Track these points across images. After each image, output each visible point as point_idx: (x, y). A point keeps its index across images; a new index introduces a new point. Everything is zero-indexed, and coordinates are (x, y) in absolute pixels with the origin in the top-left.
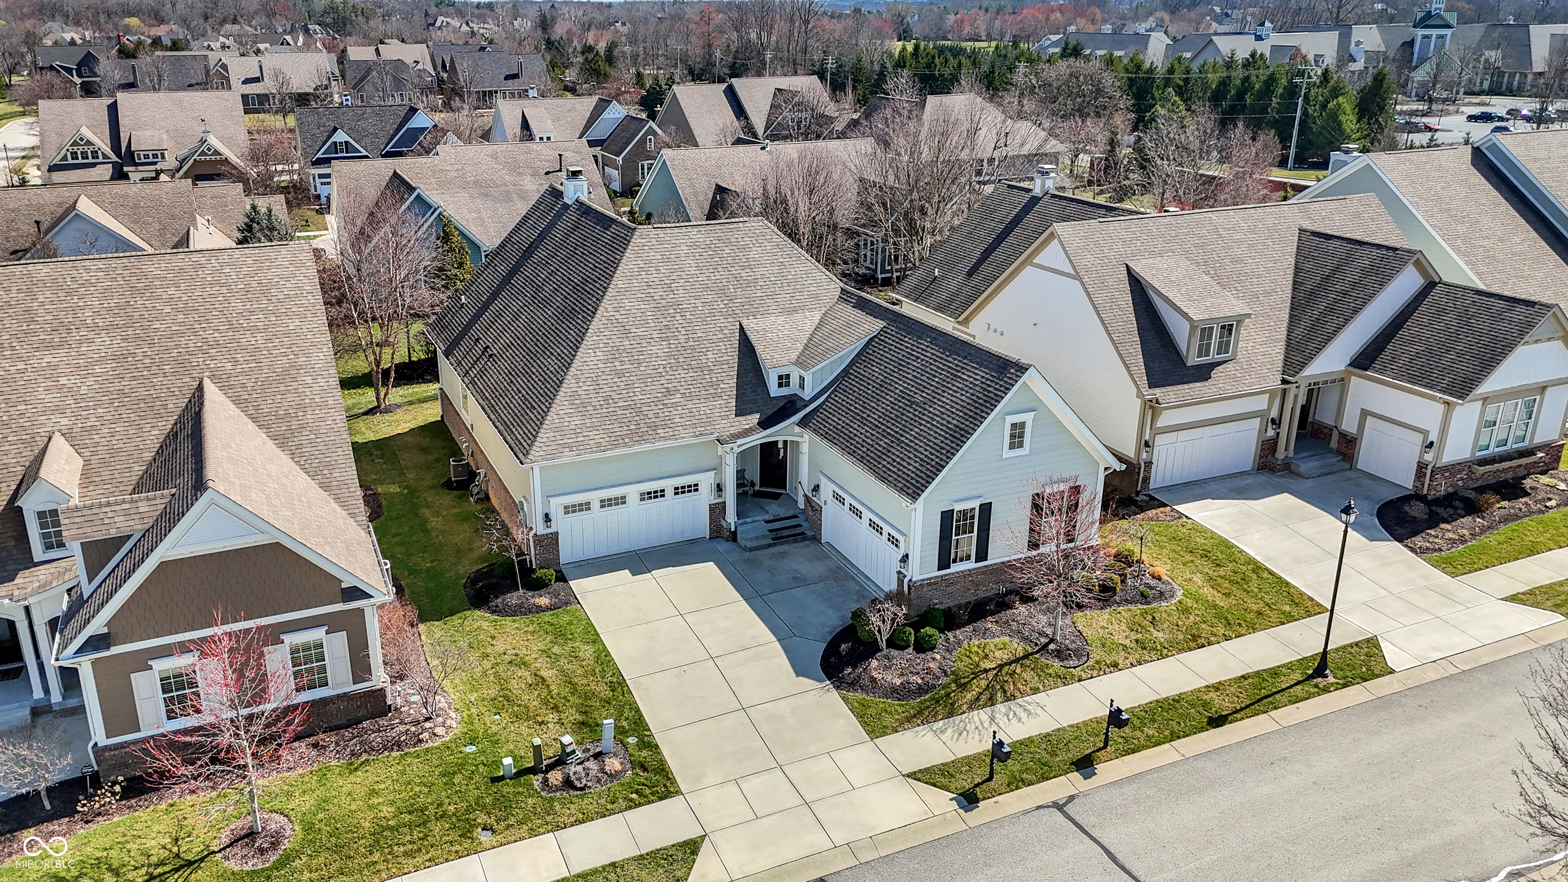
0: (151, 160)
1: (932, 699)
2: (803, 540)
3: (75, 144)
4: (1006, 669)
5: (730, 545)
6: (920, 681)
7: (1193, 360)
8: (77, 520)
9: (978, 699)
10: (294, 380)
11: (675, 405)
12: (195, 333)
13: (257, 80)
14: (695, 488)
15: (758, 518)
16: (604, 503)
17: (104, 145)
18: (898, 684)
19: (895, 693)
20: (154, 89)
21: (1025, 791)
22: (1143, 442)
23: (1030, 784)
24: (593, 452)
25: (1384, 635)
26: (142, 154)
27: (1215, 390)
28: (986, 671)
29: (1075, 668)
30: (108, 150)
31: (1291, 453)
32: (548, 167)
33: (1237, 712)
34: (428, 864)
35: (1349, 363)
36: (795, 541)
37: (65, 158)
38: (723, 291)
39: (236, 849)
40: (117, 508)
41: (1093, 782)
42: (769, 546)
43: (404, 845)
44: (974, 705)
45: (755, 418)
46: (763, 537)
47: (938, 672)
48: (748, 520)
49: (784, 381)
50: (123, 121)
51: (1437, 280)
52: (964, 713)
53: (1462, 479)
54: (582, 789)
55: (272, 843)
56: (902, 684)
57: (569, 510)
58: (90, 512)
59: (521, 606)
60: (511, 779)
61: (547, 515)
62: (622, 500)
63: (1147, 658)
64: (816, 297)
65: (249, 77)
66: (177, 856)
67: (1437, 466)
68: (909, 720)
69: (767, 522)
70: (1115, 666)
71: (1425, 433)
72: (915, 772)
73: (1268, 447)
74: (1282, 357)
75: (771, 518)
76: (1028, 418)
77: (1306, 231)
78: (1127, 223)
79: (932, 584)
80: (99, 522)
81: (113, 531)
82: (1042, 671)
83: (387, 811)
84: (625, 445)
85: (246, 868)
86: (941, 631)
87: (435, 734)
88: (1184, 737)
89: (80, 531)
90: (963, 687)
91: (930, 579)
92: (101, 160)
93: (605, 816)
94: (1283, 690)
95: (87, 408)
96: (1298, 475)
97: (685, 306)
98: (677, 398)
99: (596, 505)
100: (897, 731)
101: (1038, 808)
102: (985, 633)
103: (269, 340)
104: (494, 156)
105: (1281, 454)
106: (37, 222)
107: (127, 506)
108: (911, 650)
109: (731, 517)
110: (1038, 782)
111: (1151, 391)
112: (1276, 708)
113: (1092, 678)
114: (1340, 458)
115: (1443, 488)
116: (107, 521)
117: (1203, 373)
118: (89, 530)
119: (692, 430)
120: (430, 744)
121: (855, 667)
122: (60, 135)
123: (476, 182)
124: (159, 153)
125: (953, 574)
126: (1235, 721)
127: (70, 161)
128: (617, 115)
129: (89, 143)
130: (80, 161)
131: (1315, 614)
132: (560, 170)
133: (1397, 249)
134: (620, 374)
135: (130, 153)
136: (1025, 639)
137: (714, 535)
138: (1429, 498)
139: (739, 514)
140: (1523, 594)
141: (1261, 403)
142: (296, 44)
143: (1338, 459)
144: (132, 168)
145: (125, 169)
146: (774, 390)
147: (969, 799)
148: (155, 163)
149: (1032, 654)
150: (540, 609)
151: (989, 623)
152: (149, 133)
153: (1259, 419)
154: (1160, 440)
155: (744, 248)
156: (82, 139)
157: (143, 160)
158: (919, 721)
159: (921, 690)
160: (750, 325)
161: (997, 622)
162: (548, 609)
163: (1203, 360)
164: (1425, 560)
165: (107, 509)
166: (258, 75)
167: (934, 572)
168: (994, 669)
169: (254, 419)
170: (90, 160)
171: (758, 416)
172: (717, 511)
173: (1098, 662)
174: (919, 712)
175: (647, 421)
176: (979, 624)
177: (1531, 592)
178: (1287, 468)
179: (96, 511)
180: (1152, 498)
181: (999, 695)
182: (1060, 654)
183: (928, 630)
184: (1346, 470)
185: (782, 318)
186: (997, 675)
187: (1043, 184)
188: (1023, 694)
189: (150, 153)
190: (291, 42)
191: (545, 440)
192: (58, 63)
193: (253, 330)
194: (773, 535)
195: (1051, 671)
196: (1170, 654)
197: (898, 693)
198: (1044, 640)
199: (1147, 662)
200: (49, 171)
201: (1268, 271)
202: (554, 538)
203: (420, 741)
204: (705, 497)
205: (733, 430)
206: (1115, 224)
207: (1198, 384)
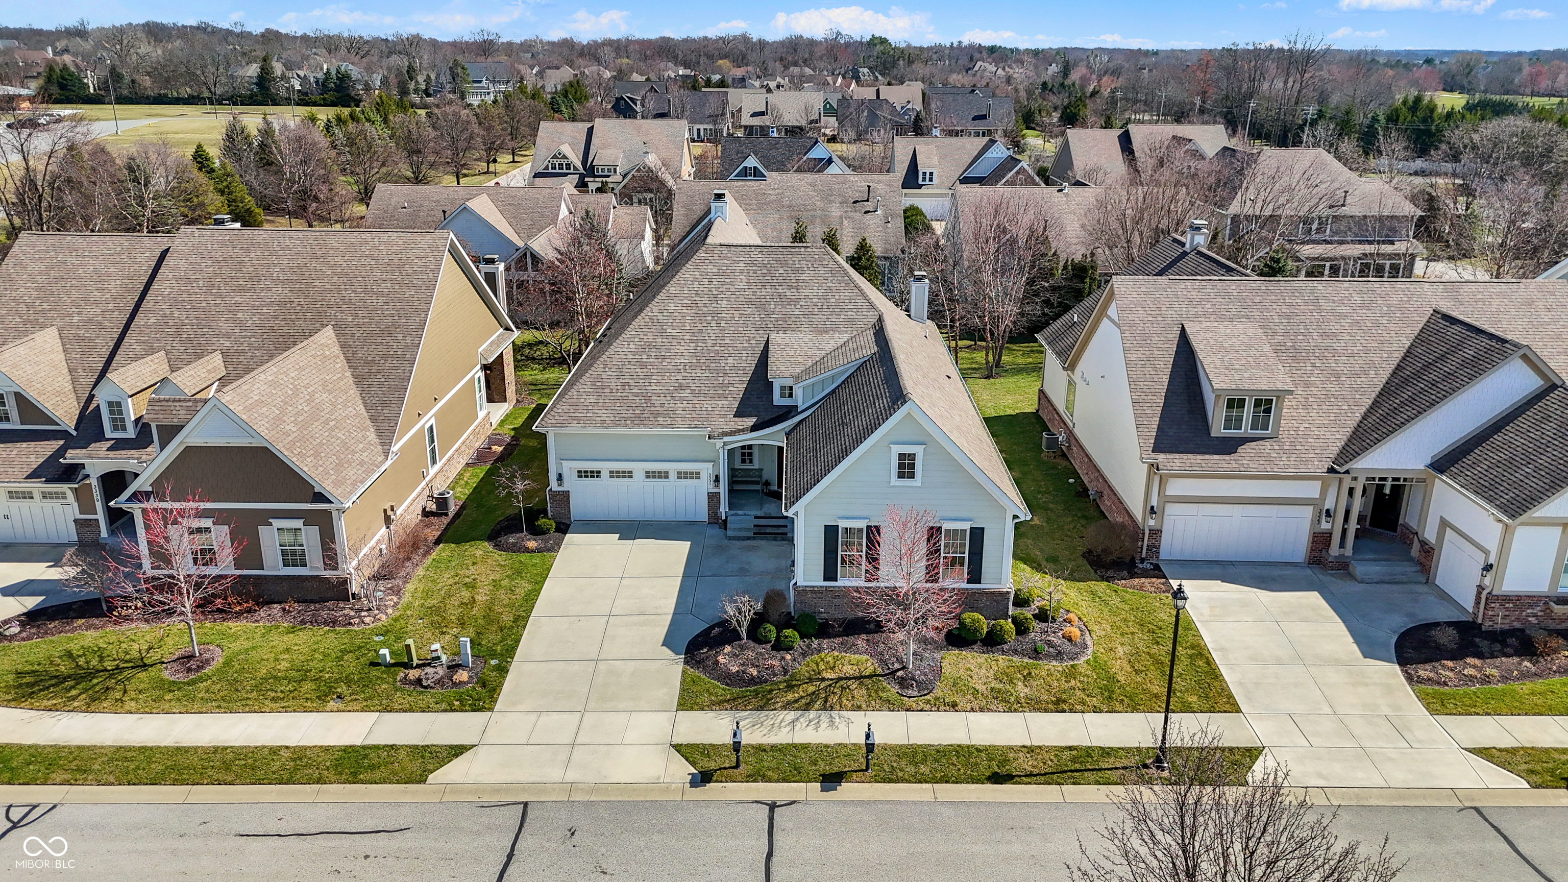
0: (606, 173)
1: (755, 691)
2: (783, 540)
3: (555, 157)
4: (842, 683)
5: (720, 532)
6: (755, 673)
7: (1218, 429)
8: (156, 408)
9: (796, 701)
10: (390, 335)
11: (682, 399)
12: (339, 292)
13: (762, 114)
14: (696, 475)
15: (749, 513)
16: (614, 474)
17: (576, 160)
18: (734, 671)
19: (728, 679)
20: (678, 118)
21: (761, 785)
22: (1149, 508)
23: (770, 781)
24: (595, 427)
25: (1274, 750)
26: (600, 168)
27: (1236, 466)
28: (823, 679)
29: (910, 697)
30: (579, 164)
31: (1349, 551)
32: (857, 196)
33: (1031, 775)
34: (280, 710)
35: (1429, 462)
36: (775, 540)
37: (547, 168)
38: (762, 307)
39: (175, 665)
40: (184, 404)
41: (831, 795)
42: (749, 538)
43: (276, 692)
44: (787, 706)
45: (751, 421)
46: (748, 530)
47: (778, 669)
48: (740, 512)
49: (788, 391)
50: (595, 141)
51: (1559, 383)
52: (775, 709)
53: (1535, 616)
54: (426, 687)
55: (198, 666)
56: (738, 671)
57: (582, 474)
58: (166, 404)
59: (514, 544)
60: (385, 666)
61: (560, 475)
62: (629, 474)
63: (993, 707)
64: (851, 321)
65: (757, 110)
66: (142, 659)
67: (1494, 593)
68: (720, 703)
69: (756, 517)
70: (954, 706)
71: (1487, 553)
72: (681, 745)
73: (1320, 541)
74: (1340, 444)
75: (763, 515)
76: (918, 450)
77: (1438, 313)
78: (1204, 283)
79: (814, 591)
80: (169, 412)
81: (175, 420)
82: (876, 691)
83: (284, 665)
84: (626, 426)
85: (171, 679)
86: (802, 636)
87: (363, 622)
88: (953, 782)
89: (156, 416)
90: (790, 687)
91: (813, 587)
92: (572, 171)
93: (424, 711)
94: (1100, 770)
95: (245, 337)
96: (1352, 577)
97: (724, 315)
98: (686, 393)
99: (605, 474)
100: (703, 710)
101: (757, 802)
102: (850, 648)
103: (387, 303)
104: (813, 185)
105: (1335, 550)
106: (444, 212)
107: (190, 404)
108: (768, 646)
109: (723, 509)
110: (778, 781)
111: (1153, 455)
112: (1074, 784)
113: (921, 710)
114: (1418, 568)
115: (1500, 621)
116: (174, 412)
117: (1228, 446)
118: (161, 416)
119: (689, 423)
120: (356, 628)
121: (710, 649)
122: (548, 149)
123: (789, 206)
124: (612, 168)
125: (839, 587)
126: (1020, 783)
127: (550, 171)
128: (1000, 155)
129: (565, 157)
130: (557, 171)
131: (1219, 712)
132: (868, 201)
133: (1507, 342)
134: (643, 366)
135: (592, 167)
136: (883, 662)
137: (712, 521)
138: (1484, 628)
139: (731, 505)
140: (1500, 750)
141: (1312, 490)
142: (835, 84)
143: (1414, 569)
144: (591, 179)
145: (586, 179)
146: (777, 400)
147: (704, 778)
148: (608, 176)
149: (878, 675)
150: (528, 550)
151: (861, 641)
152: (610, 152)
153: (1312, 507)
154: (1171, 509)
155: (797, 271)
156: (560, 154)
157: (600, 173)
158: (729, 707)
159: (753, 681)
160: (777, 338)
161: (868, 640)
162: (533, 551)
163: (1232, 432)
164: (1414, 691)
165: (178, 404)
166: (764, 109)
167: (818, 581)
168: (832, 680)
169: (348, 360)
170: (565, 171)
171: (754, 420)
172: (713, 498)
173: (937, 699)
174: (734, 699)
175: (652, 408)
176: (851, 639)
177: (1513, 751)
178: (1342, 567)
179: (170, 404)
180: (1157, 567)
181: (818, 703)
182: (903, 683)
183: (788, 632)
184: (1420, 583)
185: (810, 337)
186: (830, 685)
187: (1192, 239)
188: (841, 708)
189: (606, 168)
190: (831, 83)
191: (560, 411)
192: (629, 95)
193: (380, 294)
194: (756, 530)
195: (884, 695)
196: (1021, 709)
197: (730, 680)
198: (897, 666)
199: (989, 710)
200: (534, 177)
201: (1367, 350)
202: (566, 494)
203: (350, 624)
204: (704, 486)
205: (727, 429)
206: (1188, 283)
207: (1216, 457)
